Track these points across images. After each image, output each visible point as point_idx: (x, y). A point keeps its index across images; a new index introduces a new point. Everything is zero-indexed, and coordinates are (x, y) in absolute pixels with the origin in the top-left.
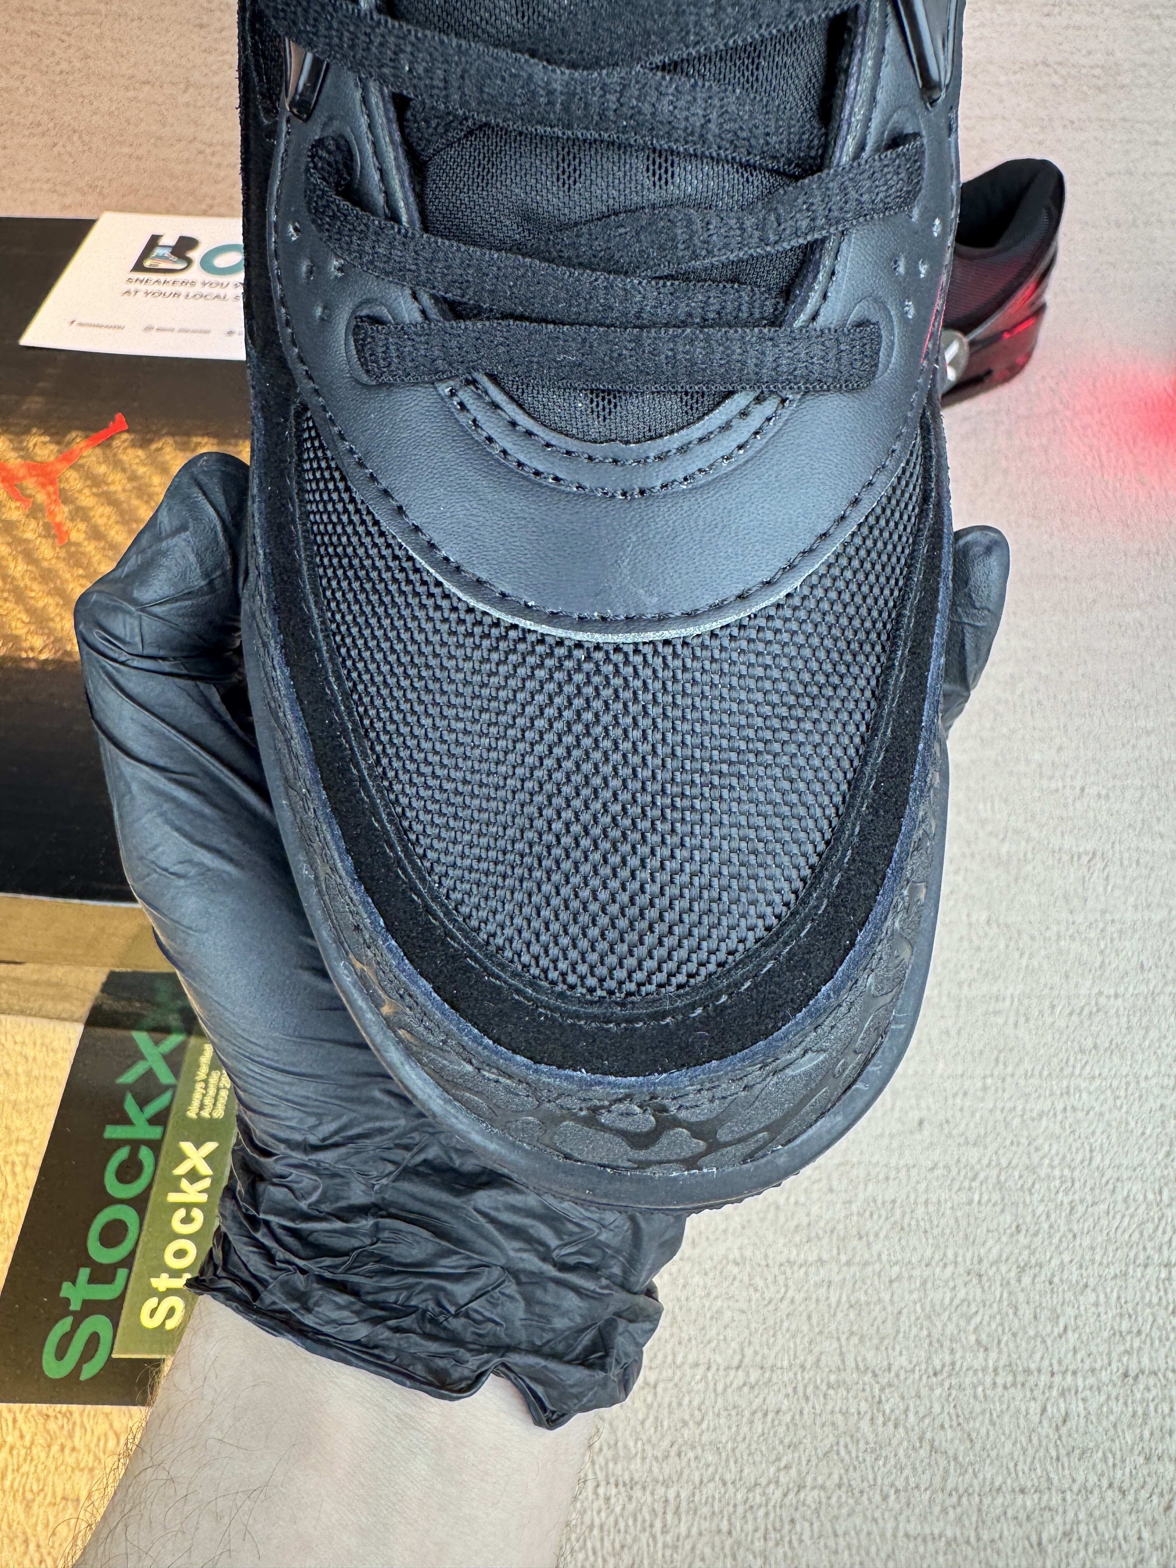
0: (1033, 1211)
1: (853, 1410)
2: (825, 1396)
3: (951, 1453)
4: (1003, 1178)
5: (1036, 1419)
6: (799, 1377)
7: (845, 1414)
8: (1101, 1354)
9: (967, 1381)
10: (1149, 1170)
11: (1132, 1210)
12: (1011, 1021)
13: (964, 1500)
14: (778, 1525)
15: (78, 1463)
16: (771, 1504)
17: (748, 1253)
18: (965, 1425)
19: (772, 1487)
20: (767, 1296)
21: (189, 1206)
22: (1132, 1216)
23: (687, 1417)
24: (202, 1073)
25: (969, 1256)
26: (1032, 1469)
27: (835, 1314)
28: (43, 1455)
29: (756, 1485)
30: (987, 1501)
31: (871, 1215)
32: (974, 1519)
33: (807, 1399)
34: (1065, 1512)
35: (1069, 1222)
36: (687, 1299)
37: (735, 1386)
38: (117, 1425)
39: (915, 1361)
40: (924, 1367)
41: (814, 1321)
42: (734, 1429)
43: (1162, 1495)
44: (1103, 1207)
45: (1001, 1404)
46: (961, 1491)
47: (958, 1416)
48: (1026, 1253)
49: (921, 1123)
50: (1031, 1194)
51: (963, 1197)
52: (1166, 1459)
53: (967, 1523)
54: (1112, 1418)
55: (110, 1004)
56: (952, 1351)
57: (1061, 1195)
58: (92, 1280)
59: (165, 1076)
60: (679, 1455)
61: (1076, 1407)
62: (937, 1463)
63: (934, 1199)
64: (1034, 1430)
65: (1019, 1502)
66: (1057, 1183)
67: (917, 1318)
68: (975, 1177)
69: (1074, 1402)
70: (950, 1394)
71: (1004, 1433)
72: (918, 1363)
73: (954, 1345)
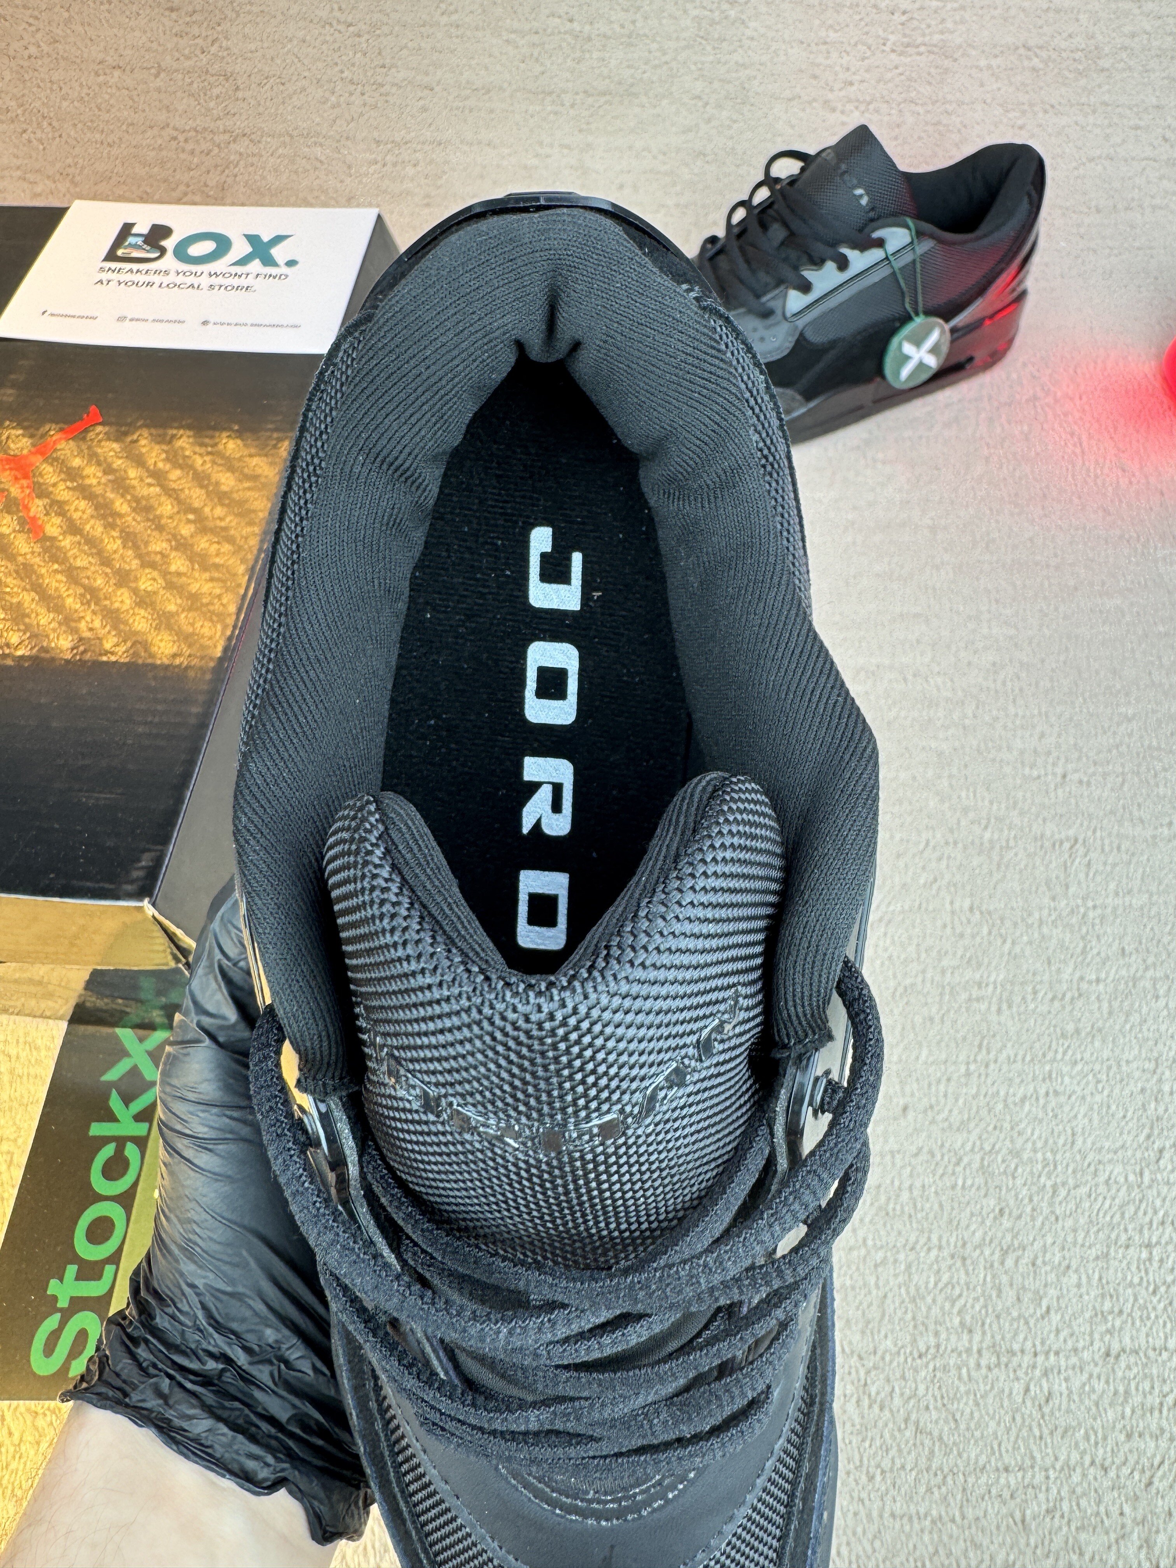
0: (1016, 1196)
3: (936, 1434)
4: (986, 1163)
5: (1020, 1400)
8: (1083, 1334)
9: (952, 1362)
10: (1130, 1153)
11: (1113, 1191)
12: (994, 1008)
13: (949, 1479)
18: (950, 1406)
22: (1114, 1199)
25: (953, 1240)
26: (1016, 1448)
28: (32, 1452)
30: (971, 1480)
32: (959, 1497)
34: (1047, 1490)
35: (1051, 1204)
39: (900, 1344)
40: (909, 1349)
43: (1143, 1471)
44: (1084, 1190)
45: (985, 1384)
46: (946, 1470)
47: (942, 1397)
48: (1009, 1237)
49: (905, 1109)
50: (1014, 1178)
51: (947, 1181)
53: (952, 1502)
54: (1094, 1397)
55: (95, 1002)
56: (937, 1334)
57: (1043, 1179)
58: (78, 1278)
59: (150, 1072)
61: (1059, 1386)
62: (922, 1444)
63: (918, 1184)
64: (1017, 1410)
65: (1002, 1481)
66: (1040, 1167)
67: (902, 1302)
68: (959, 1162)
69: (1057, 1381)
70: (935, 1376)
71: (988, 1414)
72: (904, 1346)
73: (939, 1328)
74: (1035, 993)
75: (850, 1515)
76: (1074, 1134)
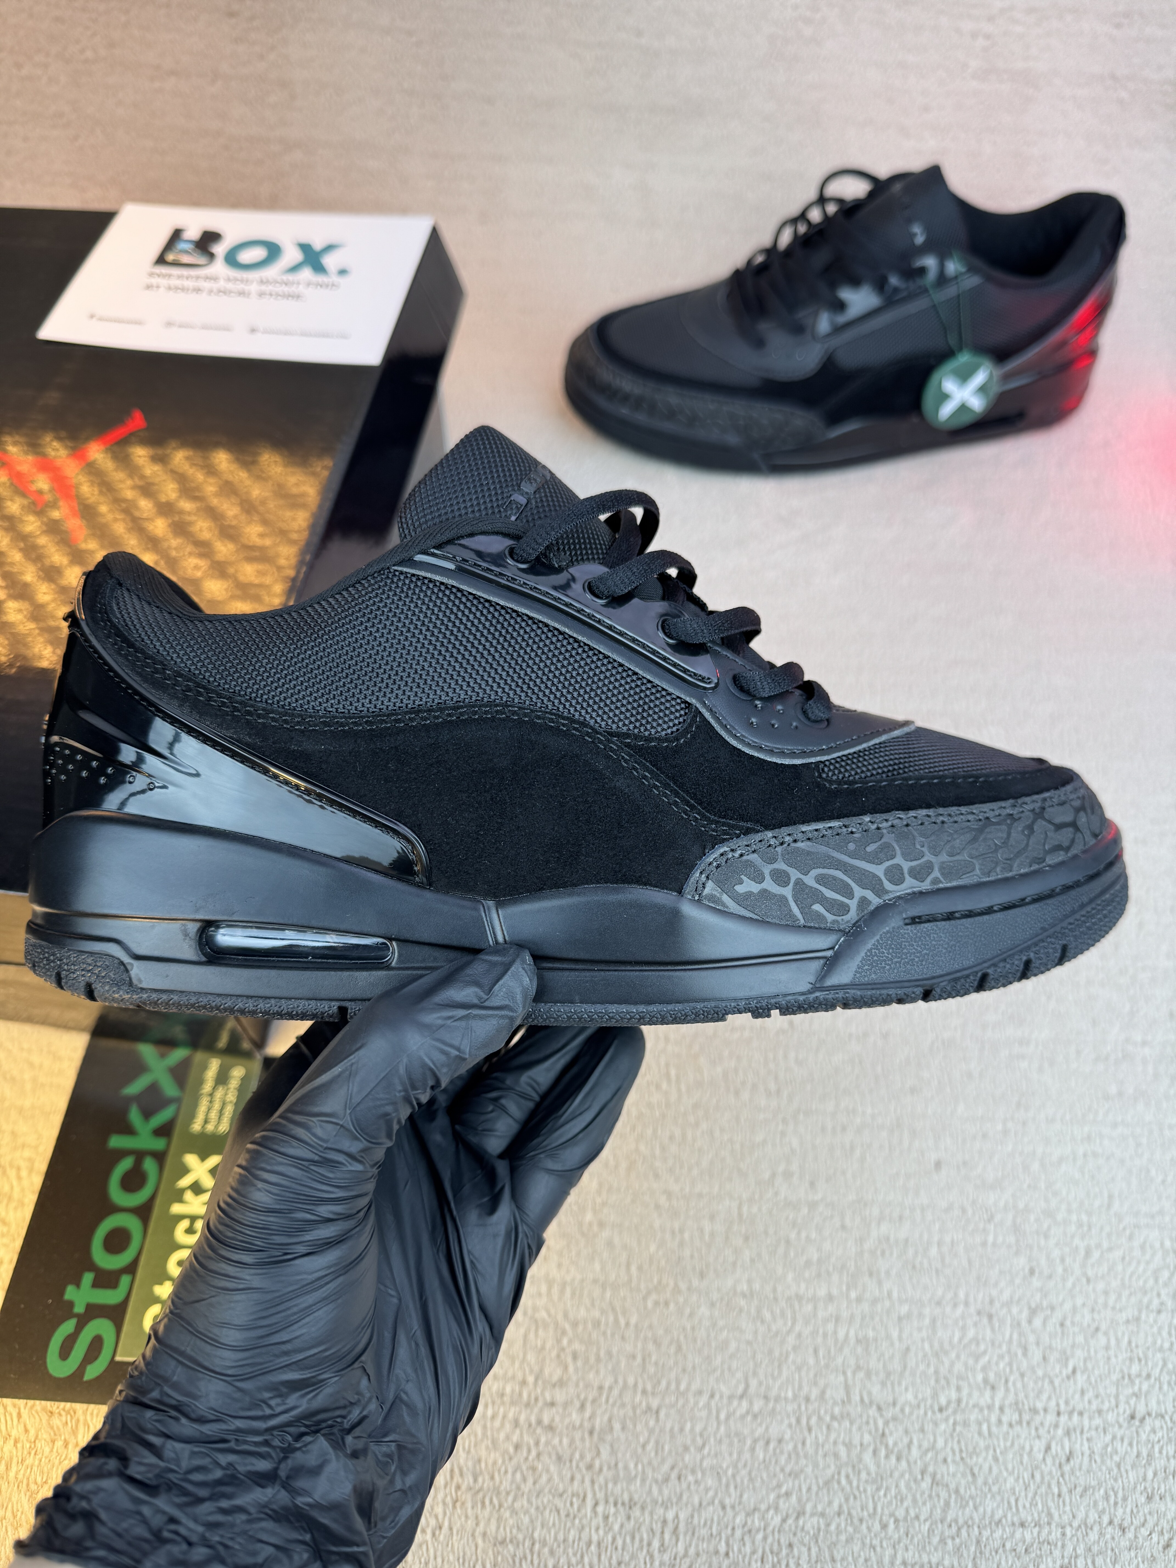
0: (1048, 1257)
1: (856, 1441)
2: (829, 1427)
3: (952, 1486)
4: (1018, 1221)
5: (1040, 1456)
6: (803, 1408)
7: (849, 1446)
8: (1110, 1396)
9: (973, 1417)
11: (1147, 1257)
12: (1035, 1066)
13: (964, 1532)
14: (775, 1548)
16: (771, 1528)
17: (757, 1286)
18: (968, 1460)
19: (771, 1512)
20: (774, 1328)
21: (193, 1219)
22: (1148, 1263)
23: (689, 1442)
24: (208, 1087)
25: (981, 1296)
26: (1033, 1504)
27: (841, 1349)
28: (47, 1450)
29: (755, 1510)
30: (986, 1533)
32: (973, 1549)
33: (810, 1430)
34: (1063, 1546)
35: (1083, 1265)
36: (693, 1328)
37: (738, 1414)
39: (920, 1396)
40: (929, 1402)
41: (821, 1354)
42: (735, 1456)
43: (1162, 1533)
44: (1118, 1254)
45: (1005, 1439)
46: (961, 1521)
47: (961, 1451)
48: (1038, 1297)
49: (938, 1165)
50: (1046, 1238)
51: (978, 1240)
52: (1168, 1499)
53: (965, 1555)
54: (1116, 1458)
55: (117, 1014)
56: (959, 1389)
57: (1076, 1241)
58: (96, 1285)
59: (170, 1089)
60: (679, 1478)
61: (1081, 1446)
62: (938, 1496)
63: (948, 1239)
64: (1037, 1467)
65: (1018, 1535)
66: (1073, 1228)
67: (925, 1356)
68: (991, 1219)
69: (1079, 1441)
70: (954, 1430)
71: (1007, 1469)
72: (924, 1399)
73: (961, 1383)
74: (1078, 1052)
75: (861, 1560)
76: (1111, 1197)
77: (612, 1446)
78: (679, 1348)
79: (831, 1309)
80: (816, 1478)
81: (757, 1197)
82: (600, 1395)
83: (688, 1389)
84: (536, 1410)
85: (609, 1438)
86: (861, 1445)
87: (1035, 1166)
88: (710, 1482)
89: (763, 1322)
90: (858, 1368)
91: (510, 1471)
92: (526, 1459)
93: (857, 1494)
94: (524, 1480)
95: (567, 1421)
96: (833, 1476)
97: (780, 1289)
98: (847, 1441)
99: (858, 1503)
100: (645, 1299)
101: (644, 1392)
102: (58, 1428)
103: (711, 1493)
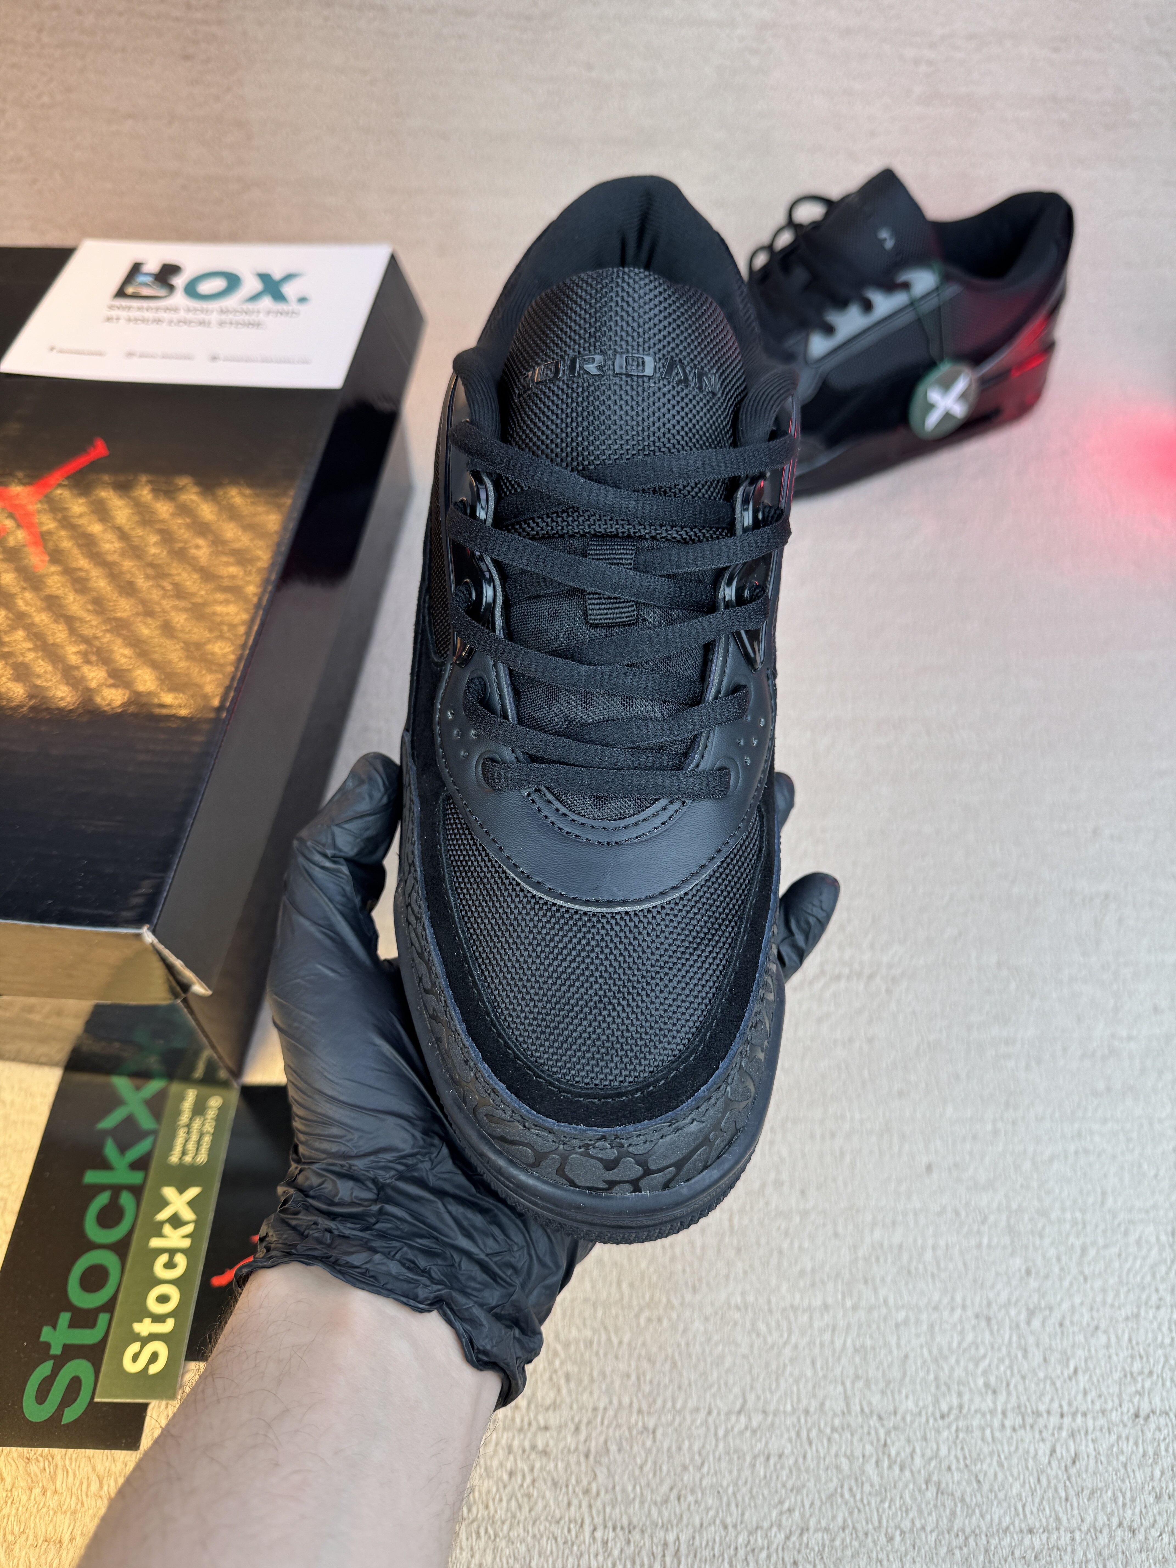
0: (1044, 1257)
1: (858, 1453)
2: (829, 1440)
3: (958, 1494)
4: (1012, 1222)
5: (1045, 1460)
6: (803, 1421)
7: (850, 1458)
8: (1113, 1395)
9: (975, 1423)
10: (1162, 1212)
11: (1144, 1252)
12: (1022, 1065)
13: (971, 1541)
15: (60, 1506)
16: (775, 1546)
17: (751, 1299)
18: (973, 1467)
19: (774, 1529)
20: (770, 1340)
21: (172, 1252)
22: (1144, 1258)
23: (687, 1462)
24: (185, 1118)
25: (977, 1300)
26: (1040, 1509)
27: (839, 1359)
28: (24, 1498)
29: (757, 1528)
30: (994, 1541)
31: (878, 1259)
32: (981, 1558)
33: (810, 1443)
34: (1073, 1551)
35: (1080, 1263)
36: (687, 1344)
37: (736, 1429)
38: (99, 1468)
39: (921, 1404)
40: (930, 1409)
41: (819, 1365)
42: (735, 1473)
44: (1115, 1250)
45: (1009, 1444)
46: (968, 1531)
47: (965, 1458)
48: (1035, 1297)
49: (929, 1168)
50: (1041, 1237)
51: (973, 1242)
54: (1122, 1458)
55: (92, 1045)
56: (960, 1394)
57: (1071, 1239)
58: (72, 1325)
59: (146, 1121)
60: (679, 1499)
61: (1086, 1448)
62: (944, 1505)
63: (942, 1243)
64: (1043, 1471)
65: (1027, 1542)
66: (1068, 1226)
67: (924, 1362)
68: (984, 1221)
69: (1084, 1443)
70: (957, 1437)
71: (1012, 1475)
72: (925, 1407)
73: (962, 1388)
74: (1065, 1049)
76: (1104, 1193)
77: (608, 1469)
78: (674, 1364)
79: (827, 1318)
80: (819, 1492)
81: (748, 1208)
82: (596, 1416)
83: (684, 1407)
84: (529, 1435)
85: (605, 1460)
86: (864, 1456)
87: (1027, 1165)
88: (710, 1501)
89: (758, 1335)
90: (857, 1377)
91: (505, 1499)
92: (522, 1486)
93: (861, 1506)
94: (520, 1507)
95: (562, 1444)
96: (836, 1490)
97: (773, 1300)
98: (848, 1453)
99: (863, 1516)
100: (637, 1316)
101: (640, 1411)
102: (36, 1476)
103: (712, 1513)
